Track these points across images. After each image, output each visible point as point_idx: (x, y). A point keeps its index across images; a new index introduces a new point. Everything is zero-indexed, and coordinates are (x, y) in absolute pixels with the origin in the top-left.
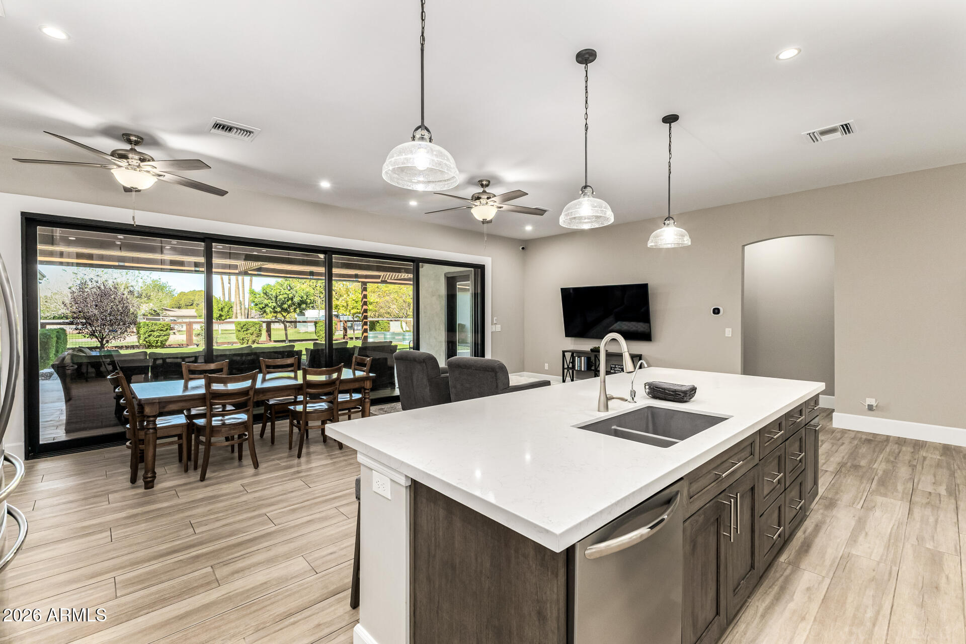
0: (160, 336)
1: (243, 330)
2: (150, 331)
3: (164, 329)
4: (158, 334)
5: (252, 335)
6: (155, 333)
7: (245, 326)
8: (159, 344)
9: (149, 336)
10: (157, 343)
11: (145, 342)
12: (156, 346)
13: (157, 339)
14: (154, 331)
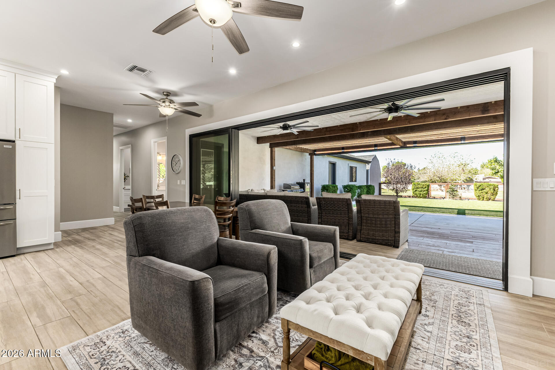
0: (422, 191)
1: (479, 189)
2: (416, 188)
3: (424, 187)
4: (420, 190)
5: (486, 194)
6: (419, 189)
7: (480, 187)
8: (421, 196)
9: (416, 191)
10: (420, 195)
11: (414, 194)
12: (419, 197)
13: (420, 193)
14: (418, 188)
